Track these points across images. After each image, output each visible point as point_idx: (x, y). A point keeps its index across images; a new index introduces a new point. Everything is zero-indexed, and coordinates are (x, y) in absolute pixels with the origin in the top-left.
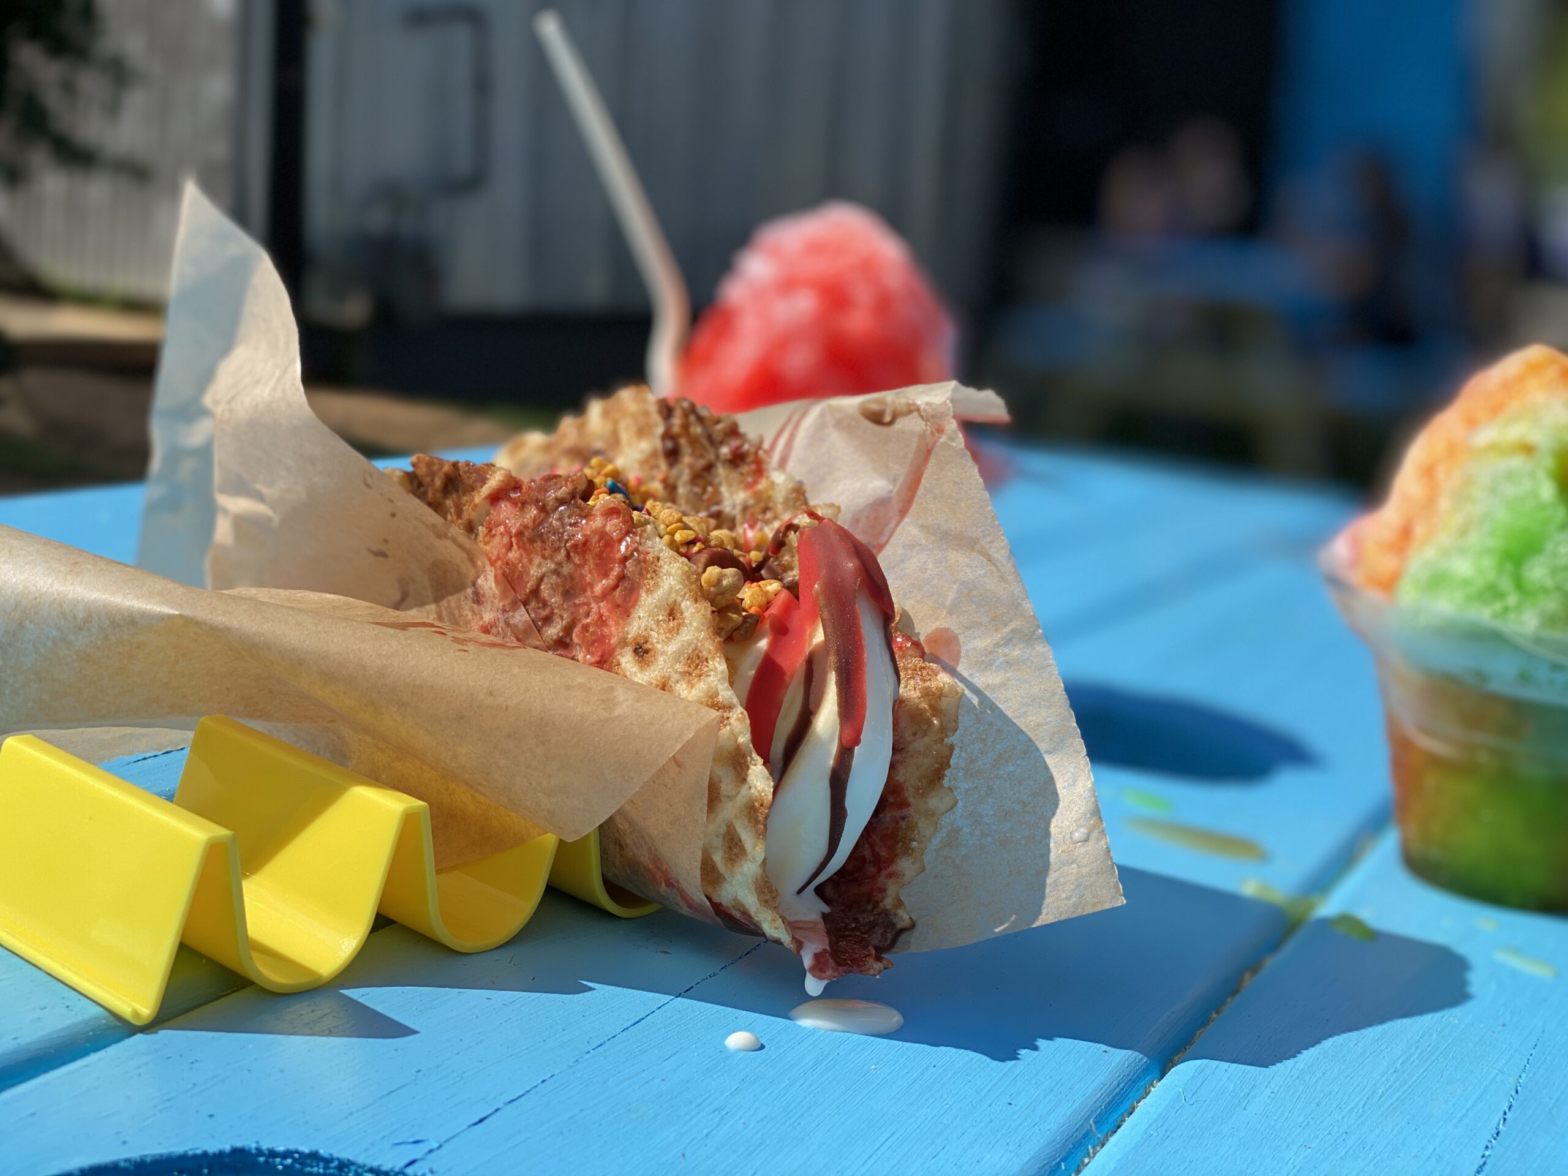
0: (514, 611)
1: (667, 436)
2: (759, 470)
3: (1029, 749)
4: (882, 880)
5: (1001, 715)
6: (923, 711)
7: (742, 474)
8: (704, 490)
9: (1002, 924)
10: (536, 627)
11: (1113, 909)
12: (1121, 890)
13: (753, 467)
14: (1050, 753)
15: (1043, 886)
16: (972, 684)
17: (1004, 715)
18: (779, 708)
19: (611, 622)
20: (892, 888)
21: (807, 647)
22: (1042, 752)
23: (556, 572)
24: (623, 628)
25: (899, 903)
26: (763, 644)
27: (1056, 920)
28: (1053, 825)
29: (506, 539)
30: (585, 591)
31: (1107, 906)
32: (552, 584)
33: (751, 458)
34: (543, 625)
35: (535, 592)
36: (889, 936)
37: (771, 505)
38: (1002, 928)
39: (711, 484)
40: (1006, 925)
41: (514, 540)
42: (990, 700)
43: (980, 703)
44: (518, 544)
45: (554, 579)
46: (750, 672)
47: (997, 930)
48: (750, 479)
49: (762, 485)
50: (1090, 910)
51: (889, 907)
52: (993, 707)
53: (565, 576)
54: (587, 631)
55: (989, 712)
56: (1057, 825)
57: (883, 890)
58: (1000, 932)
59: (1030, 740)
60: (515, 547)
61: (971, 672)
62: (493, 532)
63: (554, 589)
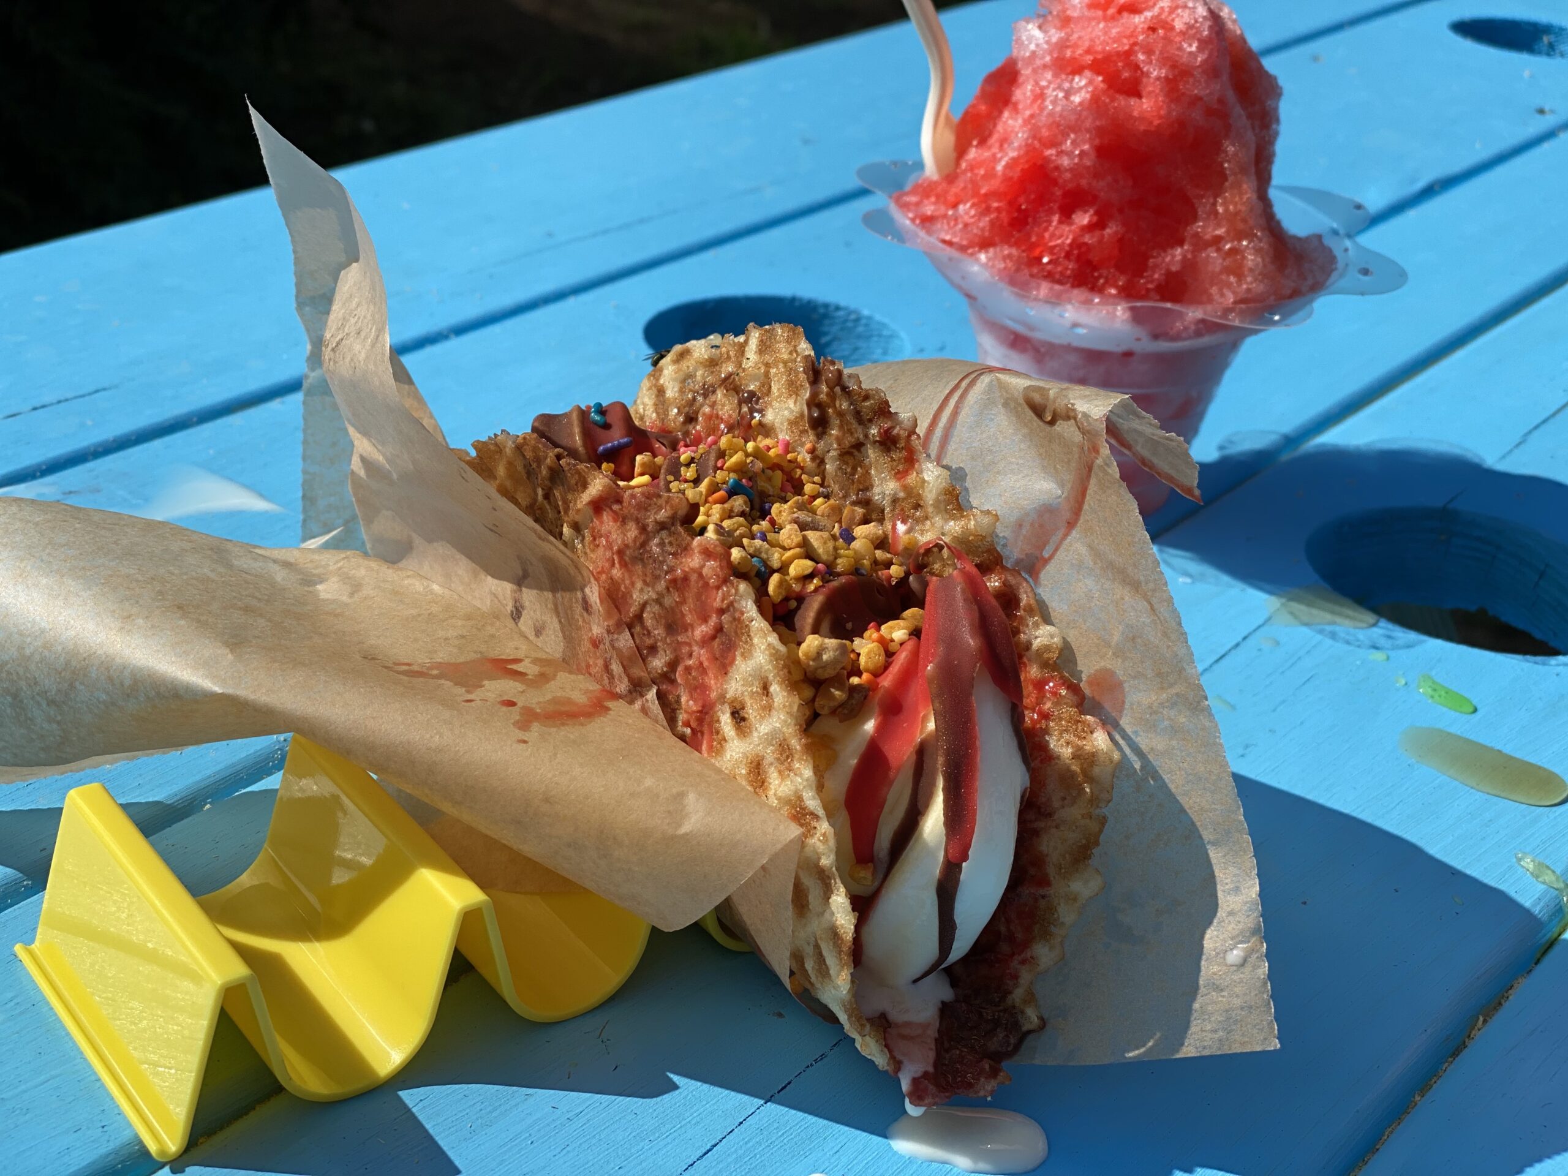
0: (619, 633)
1: (813, 403)
2: (910, 461)
3: (1191, 834)
4: (1015, 963)
5: (1164, 786)
6: (1073, 775)
7: (893, 460)
8: (854, 469)
9: (1137, 1048)
10: (641, 656)
11: (1264, 1052)
12: (1276, 1032)
13: (904, 454)
14: (1213, 844)
15: (1189, 1011)
16: (1134, 743)
17: (1167, 787)
18: (882, 807)
19: (711, 675)
20: (1025, 976)
21: (918, 735)
22: (1206, 842)
23: (658, 601)
24: (722, 684)
25: (1030, 998)
26: (870, 726)
27: (1198, 1054)
28: (1207, 936)
29: (608, 554)
30: (686, 630)
31: (1258, 1049)
32: (654, 613)
33: (902, 444)
34: (648, 654)
35: (639, 617)
36: (1012, 1041)
37: (921, 503)
38: (1137, 1052)
39: (860, 463)
40: (1142, 1050)
41: (615, 557)
42: (1154, 767)
43: (1142, 768)
44: (620, 563)
45: (656, 608)
46: (850, 759)
47: (1131, 1055)
48: (900, 467)
49: (911, 479)
50: (1237, 1049)
51: (1018, 1002)
52: (1156, 776)
53: (666, 609)
54: (690, 674)
55: (1152, 782)
56: (1212, 939)
57: (1015, 977)
58: (1135, 1057)
59: (1193, 824)
60: (617, 565)
61: (1135, 728)
62: (597, 542)
63: (657, 618)
